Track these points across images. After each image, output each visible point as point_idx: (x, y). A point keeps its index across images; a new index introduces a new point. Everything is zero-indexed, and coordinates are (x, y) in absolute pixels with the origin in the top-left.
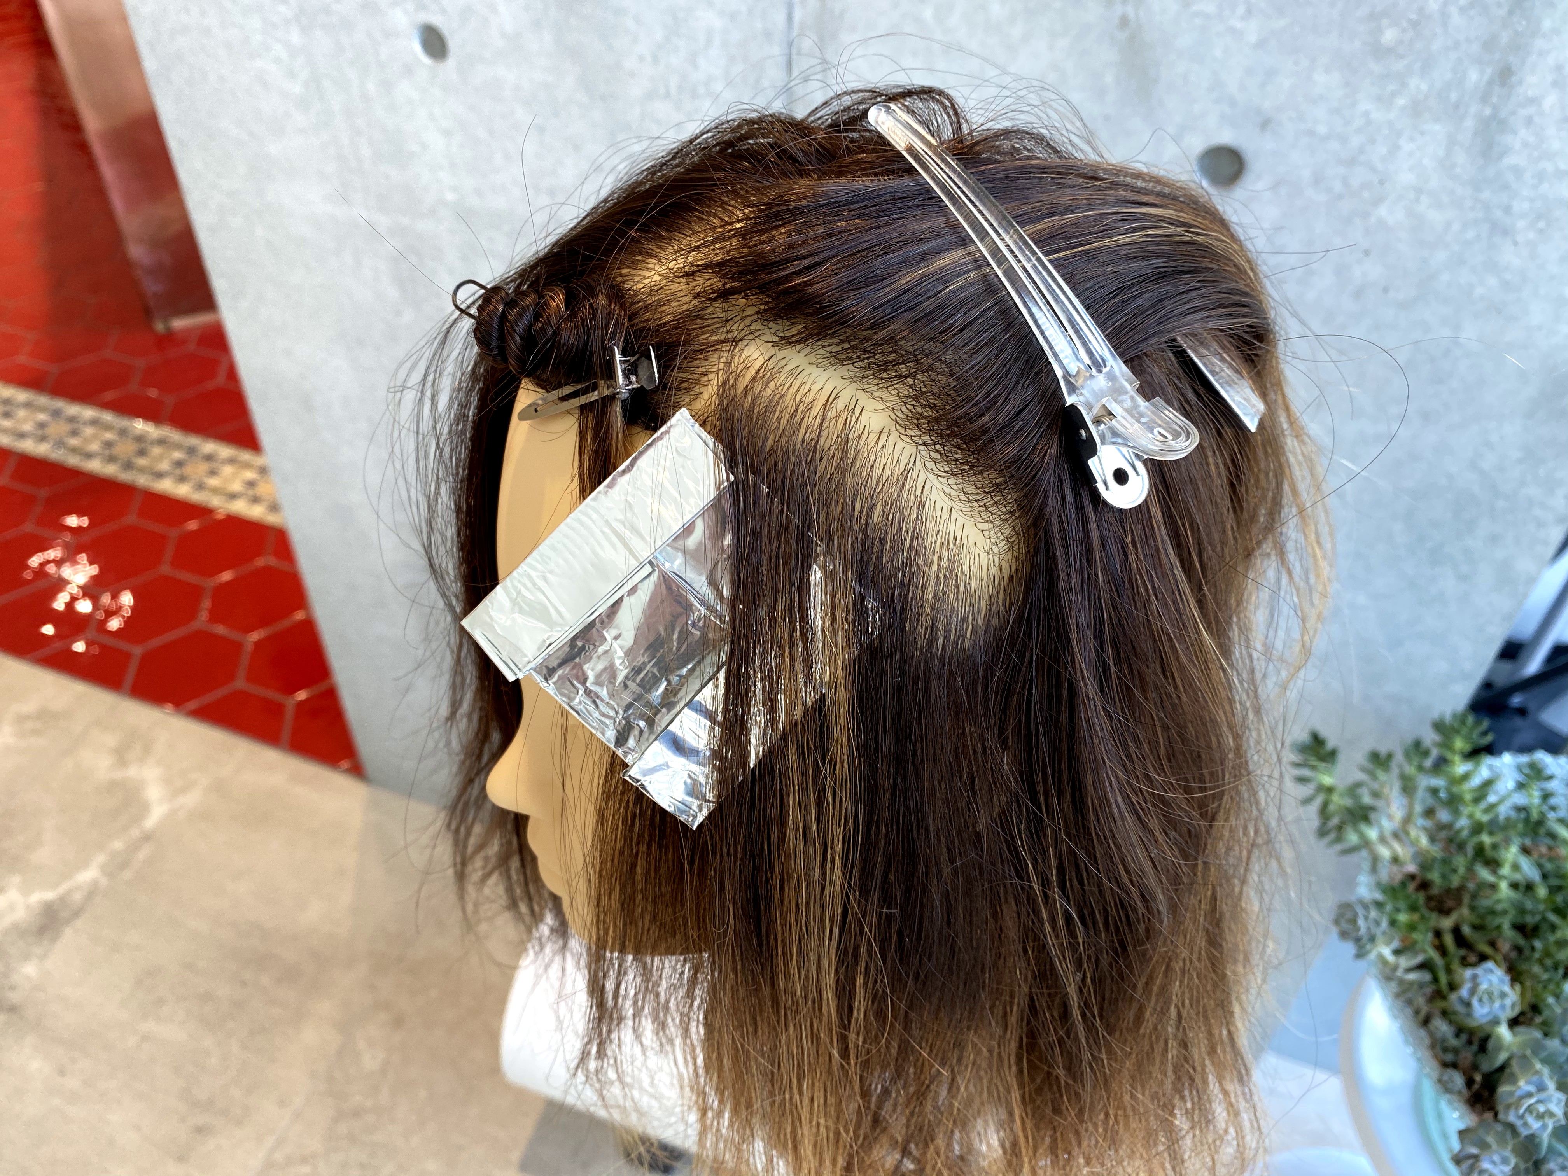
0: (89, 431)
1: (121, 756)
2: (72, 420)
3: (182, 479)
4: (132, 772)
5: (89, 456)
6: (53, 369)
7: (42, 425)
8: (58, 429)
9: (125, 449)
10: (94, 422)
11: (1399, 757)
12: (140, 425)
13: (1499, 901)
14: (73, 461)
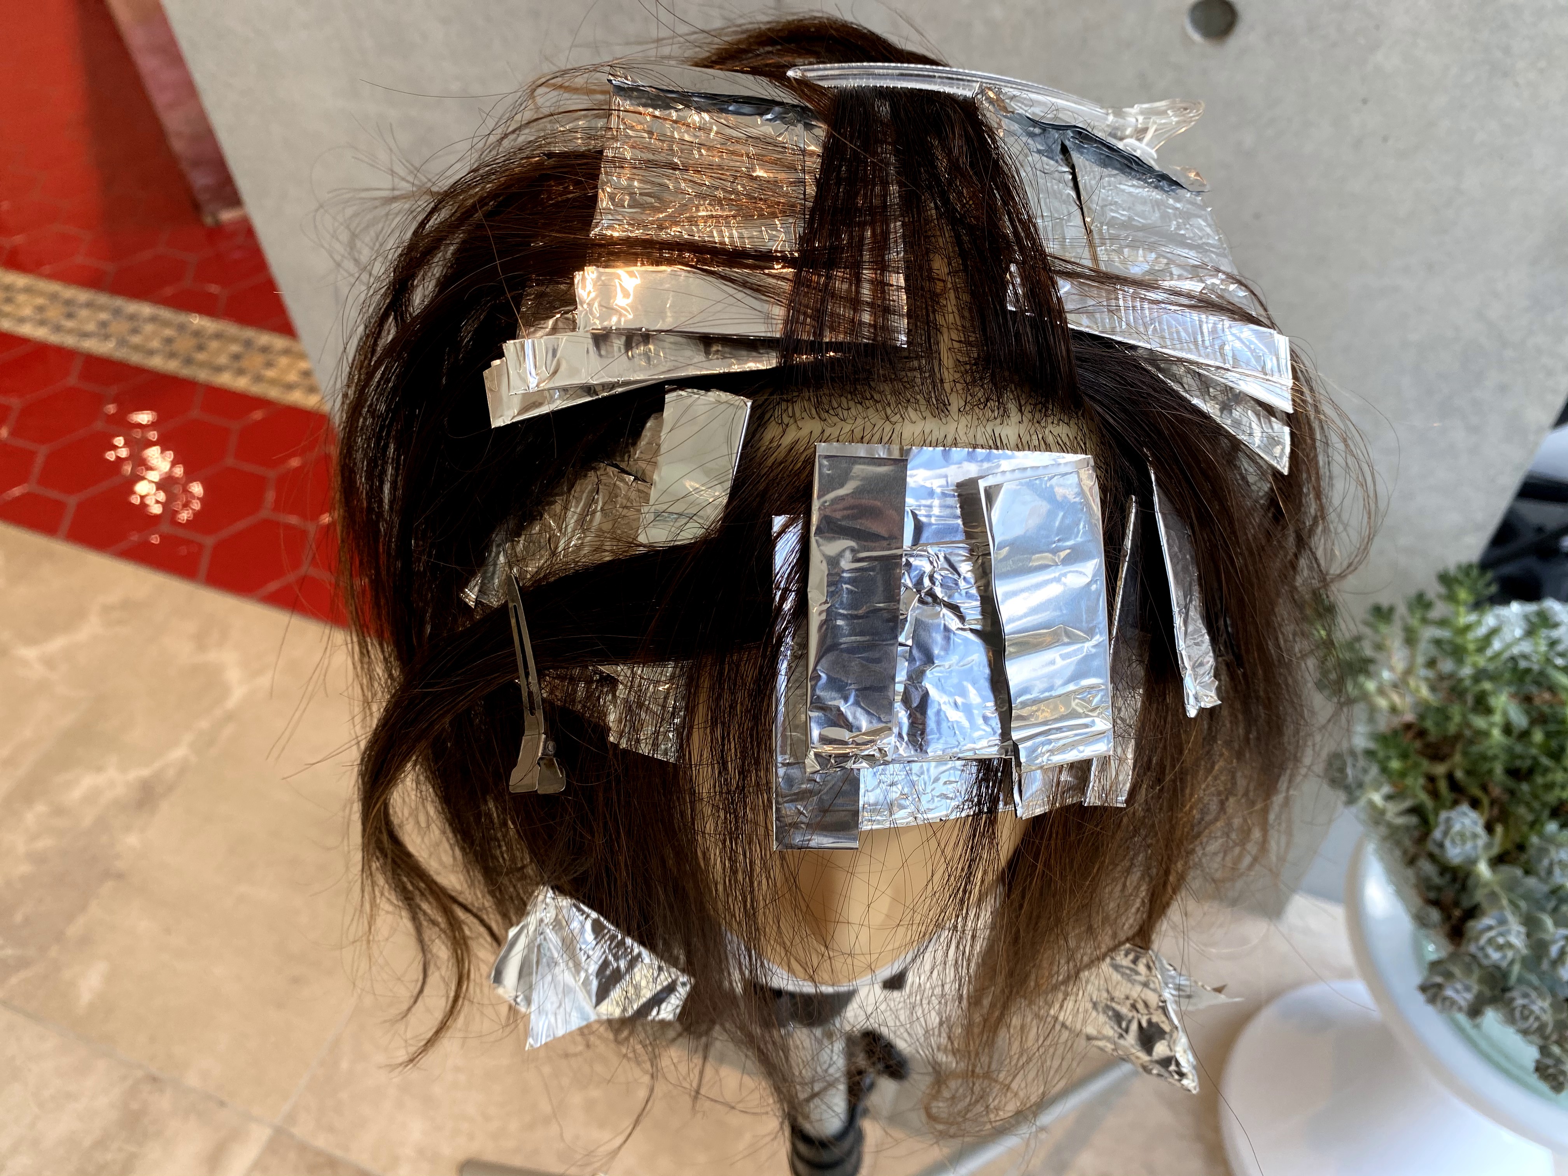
0: (149, 328)
1: (201, 641)
2: (132, 317)
3: (241, 372)
4: (212, 656)
5: (151, 353)
6: (109, 267)
7: (104, 324)
8: (120, 327)
9: (184, 344)
10: (153, 319)
11: (1402, 610)
12: (196, 321)
13: (1491, 747)
14: (136, 358)
